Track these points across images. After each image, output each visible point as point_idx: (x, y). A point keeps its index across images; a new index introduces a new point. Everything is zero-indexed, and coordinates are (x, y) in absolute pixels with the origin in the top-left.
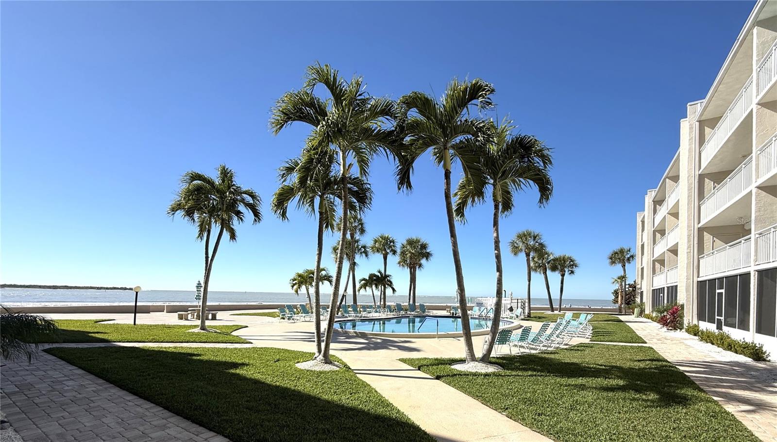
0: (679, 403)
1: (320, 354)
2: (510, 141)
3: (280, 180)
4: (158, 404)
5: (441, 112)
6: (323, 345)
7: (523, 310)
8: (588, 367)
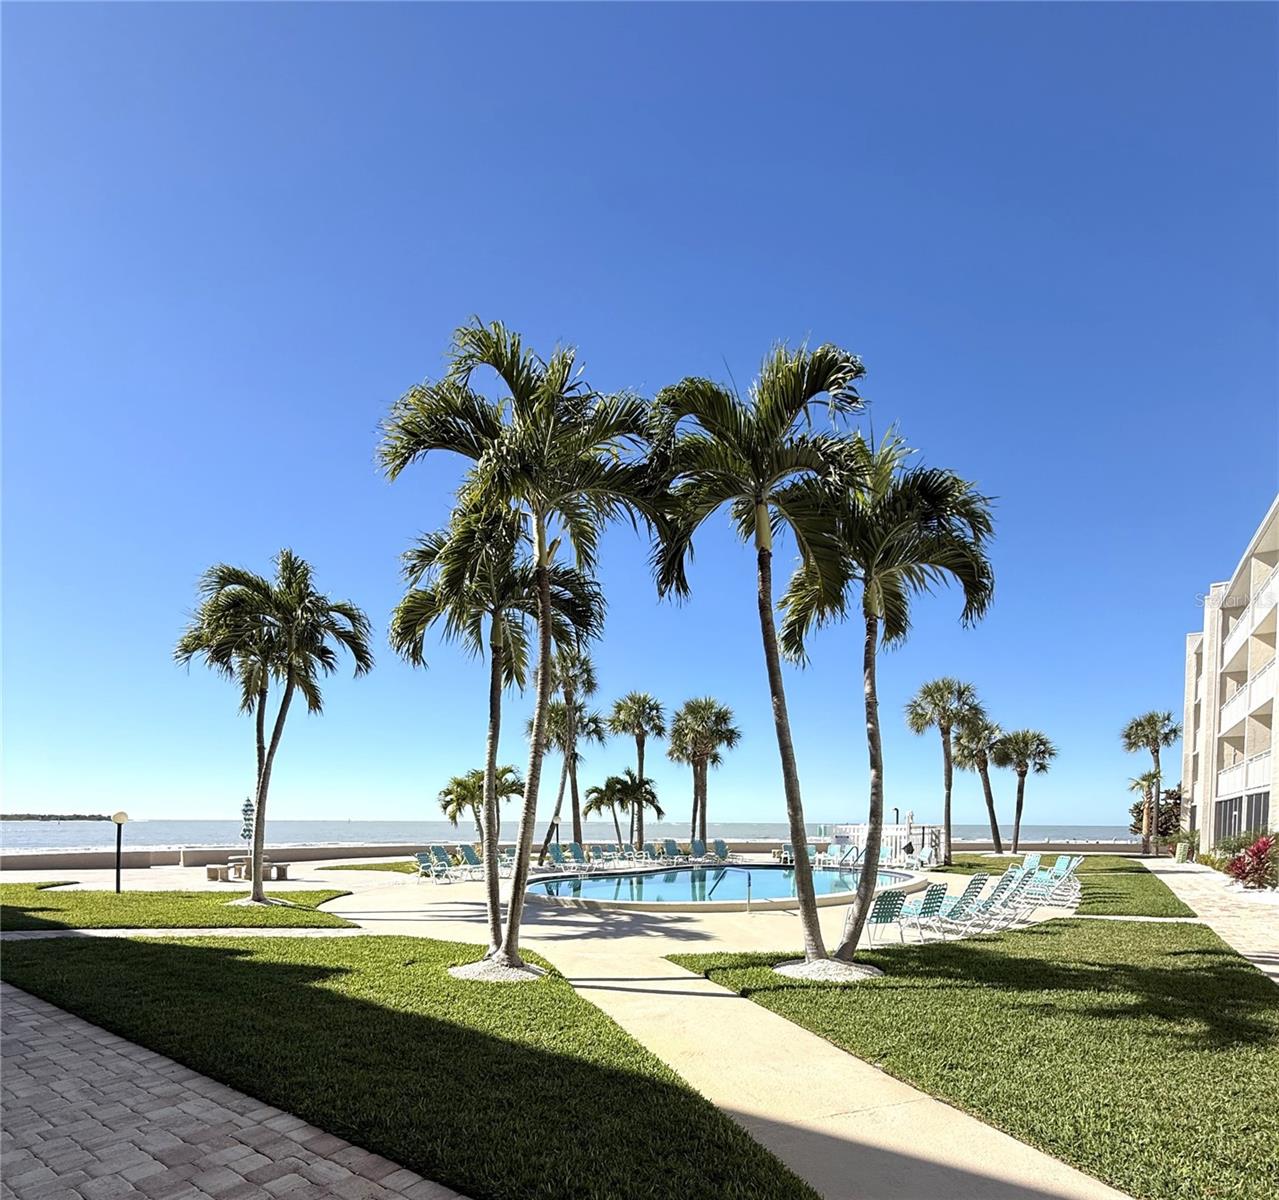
0: (1248, 1041)
1: (498, 948)
2: (901, 482)
3: (406, 579)
4: (164, 1053)
5: (749, 420)
6: (505, 929)
7: (936, 850)
8: (1064, 969)
